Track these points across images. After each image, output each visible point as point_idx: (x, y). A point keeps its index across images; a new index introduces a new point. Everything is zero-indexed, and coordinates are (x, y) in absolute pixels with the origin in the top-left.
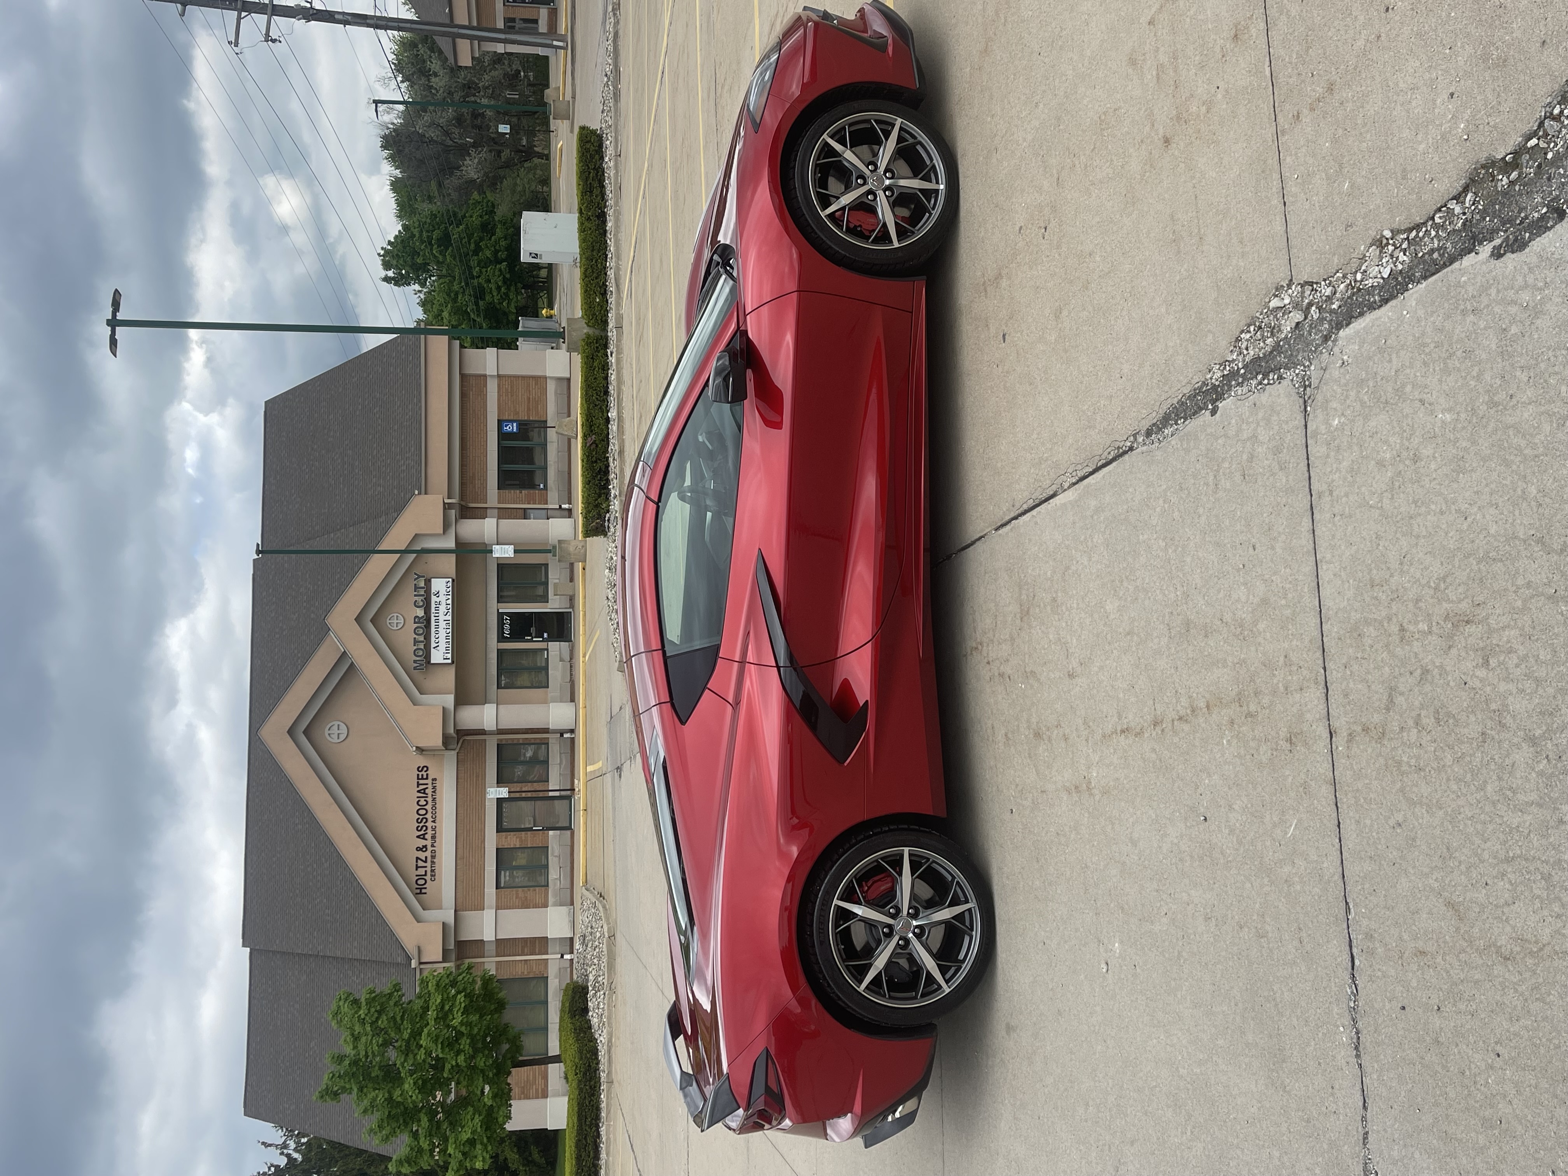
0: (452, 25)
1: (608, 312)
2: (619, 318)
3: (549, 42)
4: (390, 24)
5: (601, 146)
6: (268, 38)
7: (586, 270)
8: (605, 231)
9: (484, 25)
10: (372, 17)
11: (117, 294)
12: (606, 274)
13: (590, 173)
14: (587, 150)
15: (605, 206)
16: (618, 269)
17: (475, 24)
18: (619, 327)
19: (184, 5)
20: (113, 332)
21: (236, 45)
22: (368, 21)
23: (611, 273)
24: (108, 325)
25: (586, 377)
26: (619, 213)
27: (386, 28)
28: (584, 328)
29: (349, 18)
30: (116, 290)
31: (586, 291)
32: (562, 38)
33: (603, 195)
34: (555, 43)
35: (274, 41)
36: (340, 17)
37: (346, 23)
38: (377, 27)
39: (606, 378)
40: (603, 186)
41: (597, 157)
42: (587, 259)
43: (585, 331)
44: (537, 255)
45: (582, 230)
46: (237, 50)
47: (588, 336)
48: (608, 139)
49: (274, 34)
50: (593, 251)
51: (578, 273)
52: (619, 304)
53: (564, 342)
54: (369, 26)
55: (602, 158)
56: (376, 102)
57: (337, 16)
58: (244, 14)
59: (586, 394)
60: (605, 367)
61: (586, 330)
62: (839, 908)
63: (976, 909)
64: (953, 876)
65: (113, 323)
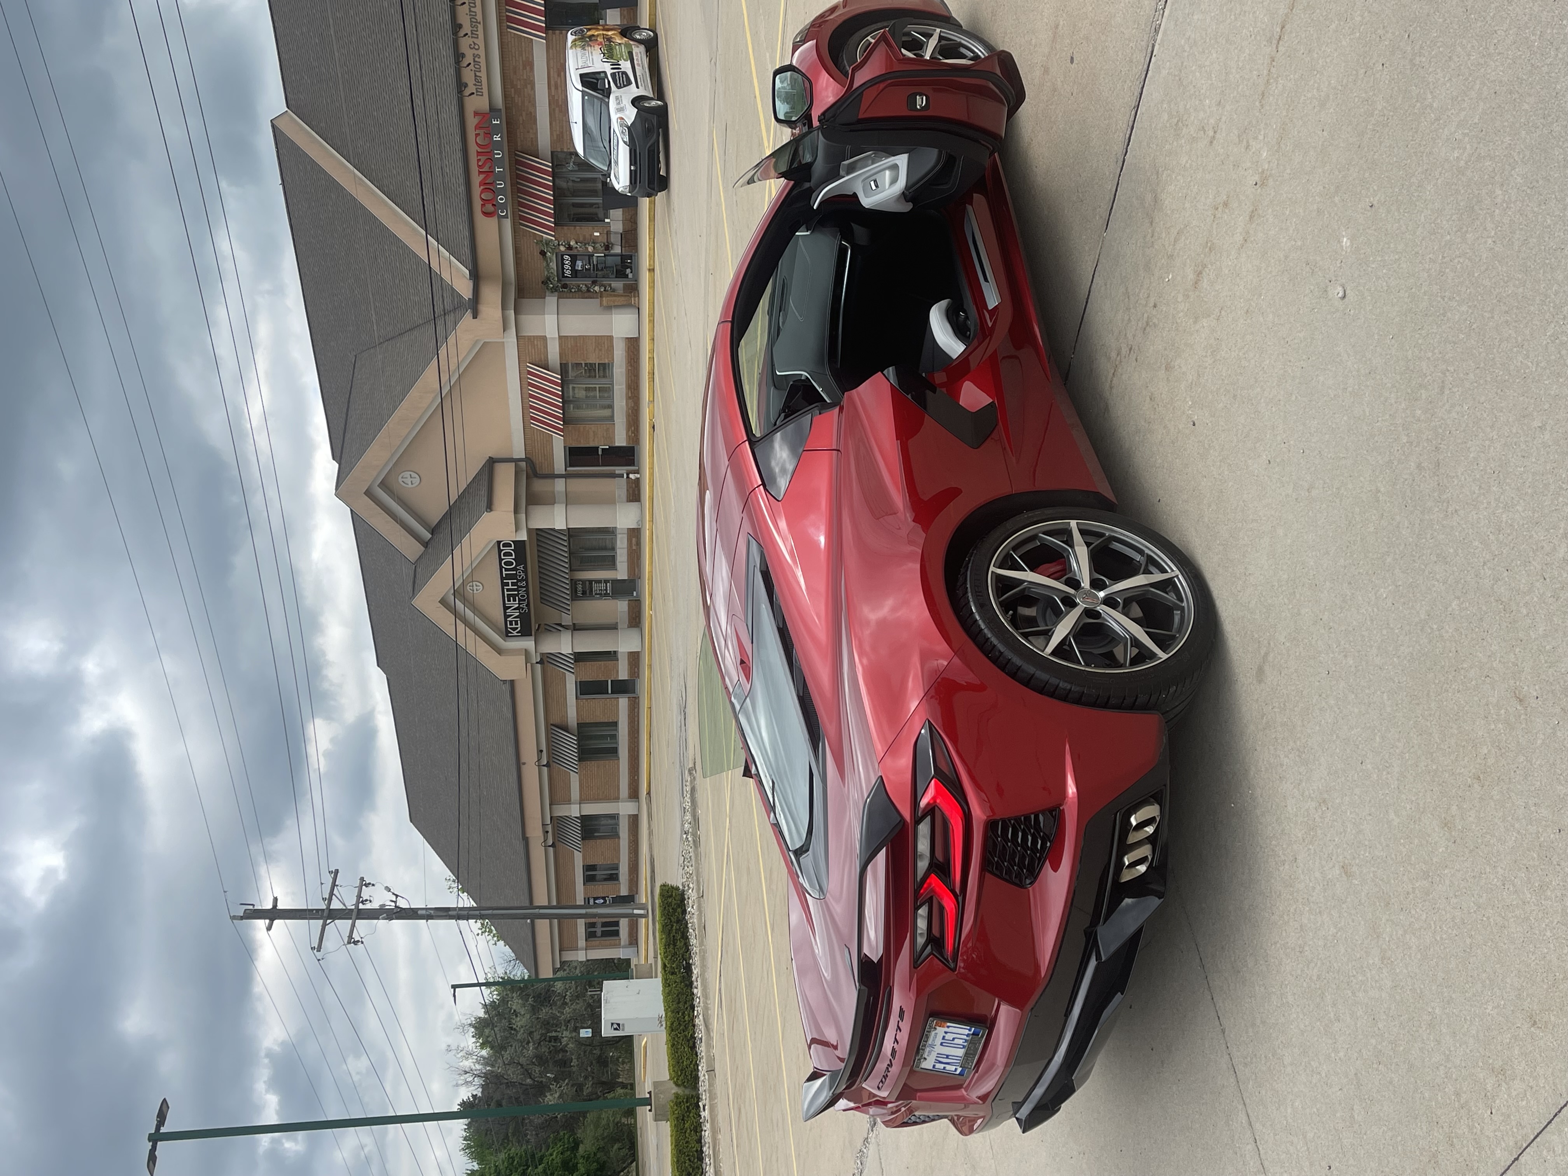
0: (532, 906)
1: (698, 1066)
2: (711, 1060)
3: (630, 911)
4: (471, 913)
5: (683, 899)
6: (351, 941)
7: (672, 1024)
8: (691, 983)
9: (564, 903)
10: (454, 909)
11: (165, 1105)
12: (694, 1026)
13: (672, 926)
14: (669, 905)
15: (690, 957)
16: (706, 1009)
17: (554, 903)
18: (711, 1071)
19: (272, 920)
20: (154, 1148)
21: (319, 950)
22: (450, 913)
23: (699, 1021)
24: (149, 1140)
25: (676, 1141)
26: (705, 952)
27: (467, 918)
28: (672, 1089)
29: (432, 912)
30: (165, 1100)
31: (673, 1045)
32: (643, 907)
33: (687, 946)
34: (636, 912)
35: (356, 943)
36: (424, 912)
37: (428, 917)
38: (458, 917)
39: (699, 1141)
40: (687, 938)
41: (679, 910)
42: (673, 1012)
43: (673, 1091)
44: (618, 1025)
45: (666, 984)
46: (319, 955)
47: (677, 1096)
48: (689, 888)
49: (356, 937)
50: (679, 1003)
51: (663, 1036)
52: (709, 1046)
53: (650, 1110)
54: (451, 917)
55: (684, 912)
56: (454, 987)
57: (420, 912)
58: (329, 921)
59: (678, 1161)
60: (698, 1128)
61: (675, 1090)
62: (999, 578)
63: (1180, 577)
64: (1140, 552)
65: (156, 1138)
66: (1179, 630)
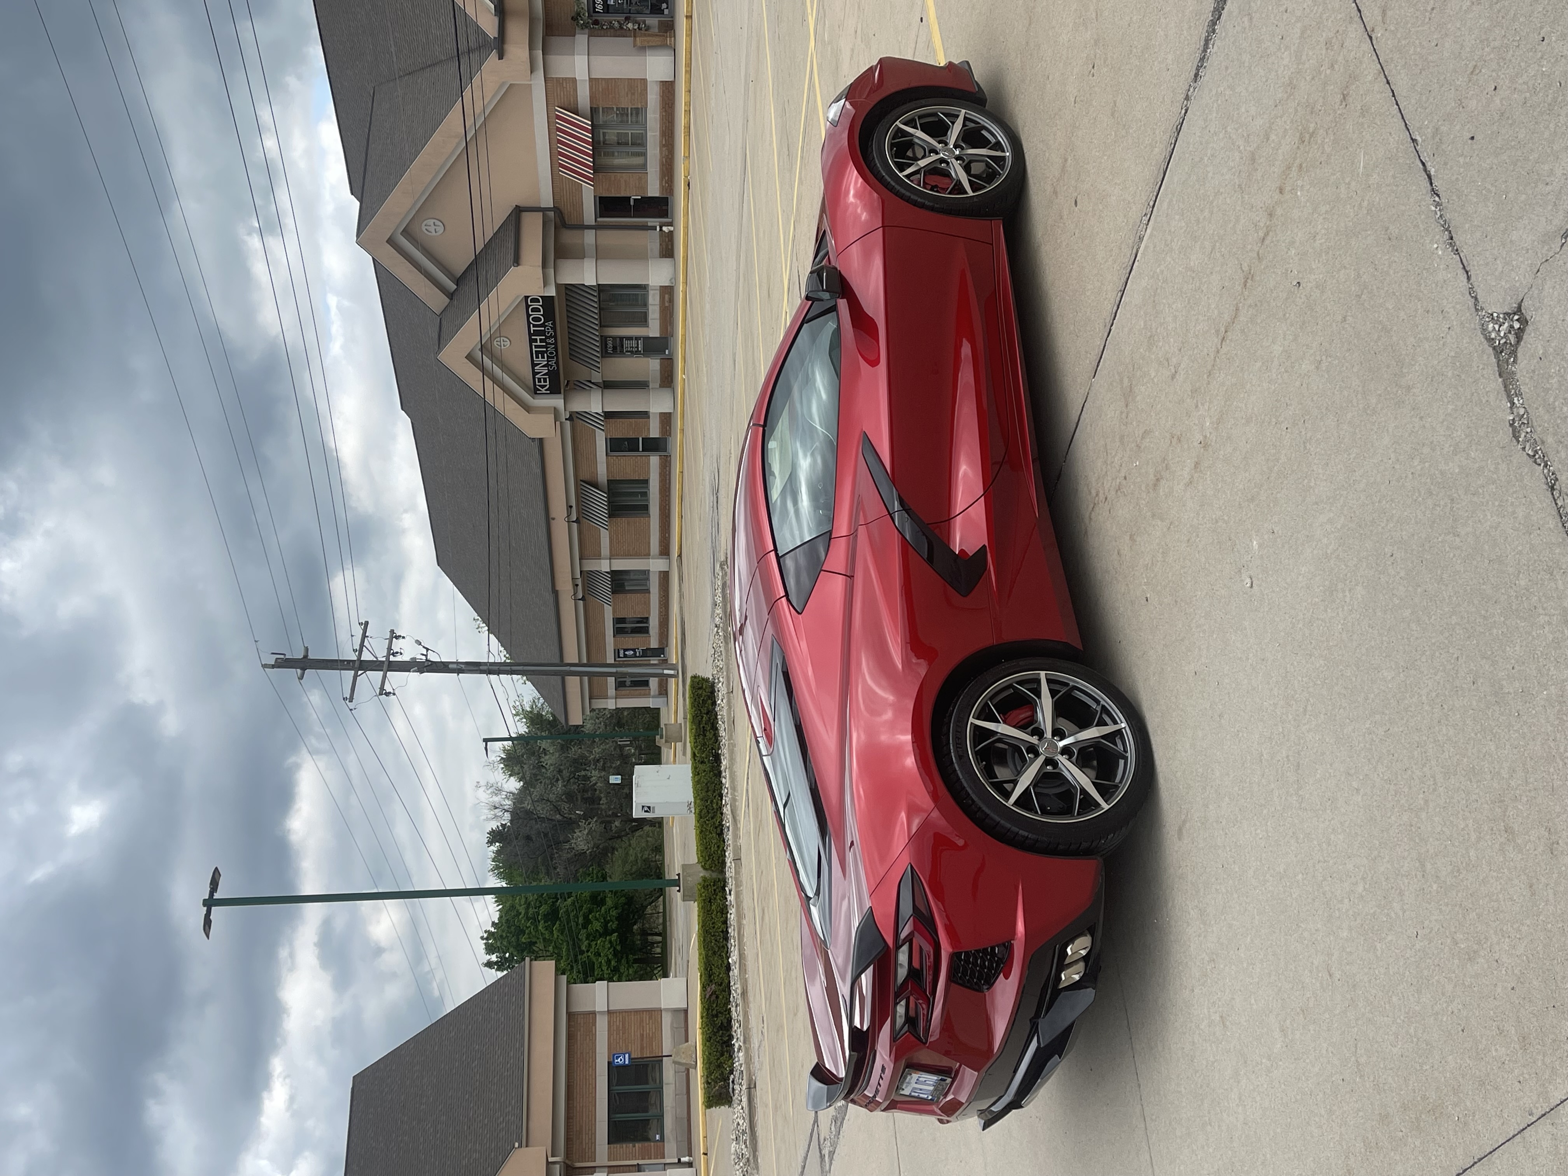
0: (562, 663)
1: (725, 851)
2: (737, 850)
3: (660, 671)
4: (502, 668)
5: (713, 692)
6: (382, 692)
7: (701, 811)
8: (720, 772)
9: (594, 661)
10: (485, 664)
11: (217, 873)
12: (722, 814)
13: (702, 717)
14: (699, 696)
15: (719, 748)
16: (734, 800)
17: (585, 661)
18: (737, 859)
19: (304, 669)
20: (209, 913)
21: (351, 701)
22: (481, 667)
23: (727, 810)
24: (204, 905)
25: (703, 922)
26: (734, 745)
27: (498, 673)
28: (700, 872)
29: (463, 666)
30: (216, 868)
31: (701, 832)
32: (673, 667)
33: (716, 737)
34: (666, 672)
35: (388, 694)
36: (455, 666)
37: (459, 671)
38: (489, 672)
39: (725, 922)
40: (717, 729)
41: (710, 701)
42: (702, 800)
43: (702, 875)
44: (649, 807)
45: (696, 772)
46: (350, 705)
47: (705, 879)
48: (719, 682)
49: (388, 688)
50: (707, 792)
51: (692, 819)
52: (736, 837)
53: (679, 891)
54: (482, 672)
55: (714, 703)
56: (486, 741)
57: (451, 666)
58: (360, 672)
59: (704, 940)
60: (724, 911)
61: (703, 873)
62: (976, 728)
63: (1127, 729)
64: (1097, 702)
65: (210, 903)
66: (1121, 782)
